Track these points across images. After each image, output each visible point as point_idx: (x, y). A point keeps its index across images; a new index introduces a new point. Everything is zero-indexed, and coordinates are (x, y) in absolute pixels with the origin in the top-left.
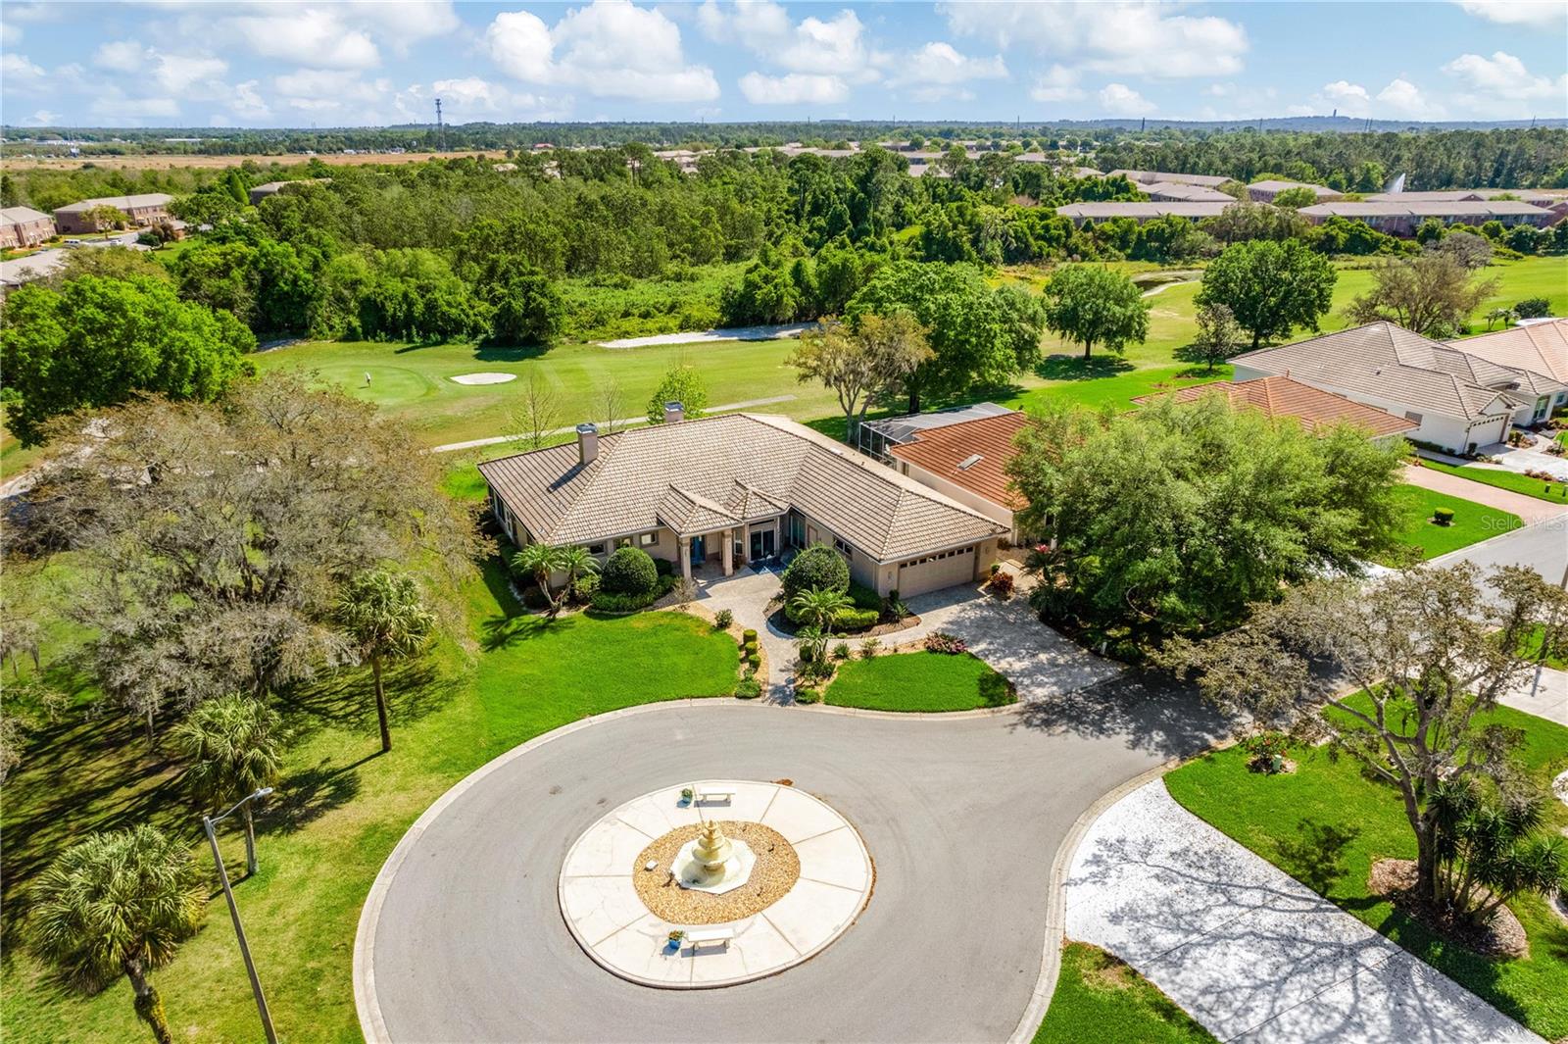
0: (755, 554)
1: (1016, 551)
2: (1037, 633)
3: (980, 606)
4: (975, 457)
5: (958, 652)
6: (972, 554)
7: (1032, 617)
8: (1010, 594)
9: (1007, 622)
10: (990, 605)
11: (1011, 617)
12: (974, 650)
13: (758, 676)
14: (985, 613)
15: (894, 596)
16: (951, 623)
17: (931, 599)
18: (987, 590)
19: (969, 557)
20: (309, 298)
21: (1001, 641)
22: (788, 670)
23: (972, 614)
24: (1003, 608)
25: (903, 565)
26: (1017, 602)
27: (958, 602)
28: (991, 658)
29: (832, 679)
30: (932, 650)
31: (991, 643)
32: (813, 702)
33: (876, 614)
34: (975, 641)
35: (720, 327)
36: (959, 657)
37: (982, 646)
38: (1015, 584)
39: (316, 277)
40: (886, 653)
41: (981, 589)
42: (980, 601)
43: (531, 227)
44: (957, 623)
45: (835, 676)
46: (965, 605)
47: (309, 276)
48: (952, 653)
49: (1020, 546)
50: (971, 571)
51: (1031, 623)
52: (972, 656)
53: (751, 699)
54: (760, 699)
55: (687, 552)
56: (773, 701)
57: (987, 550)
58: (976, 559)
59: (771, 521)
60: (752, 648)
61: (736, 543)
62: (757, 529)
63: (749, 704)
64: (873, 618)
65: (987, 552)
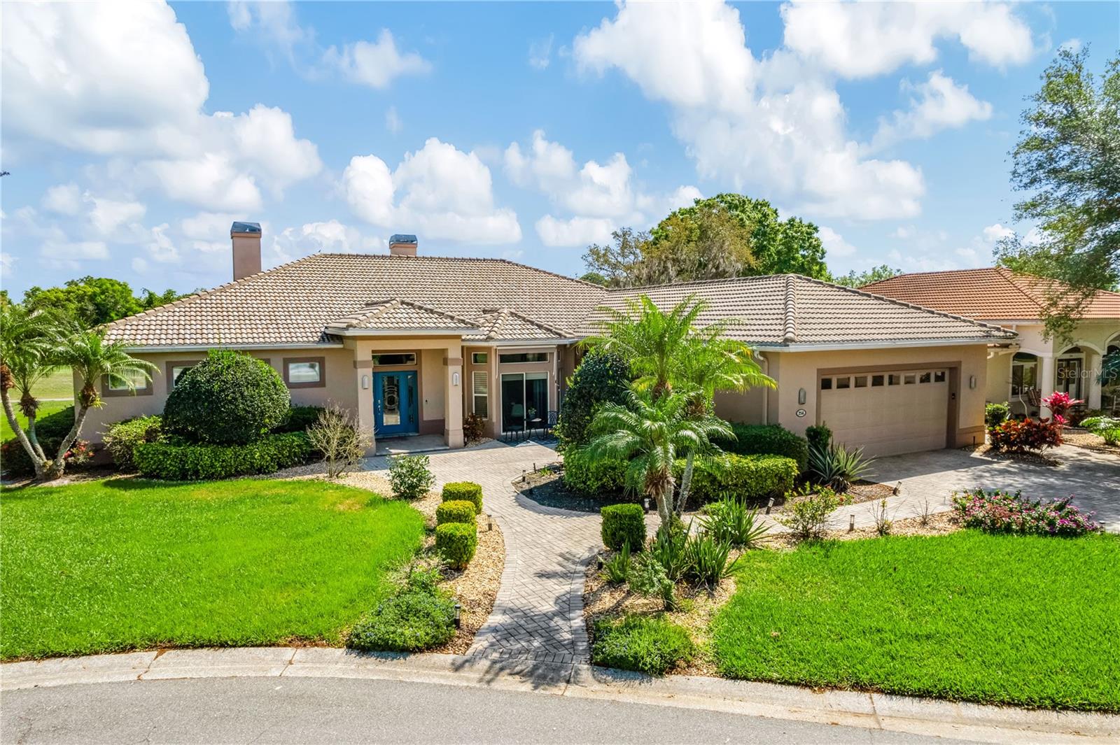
0: (511, 421)
3: (1008, 472)
6: (944, 389)
14: (1037, 480)
15: (818, 436)
19: (936, 395)
22: (568, 575)
23: (1009, 482)
24: (1064, 474)
25: (826, 383)
26: (1084, 468)
27: (949, 468)
32: (668, 666)
40: (861, 537)
41: (976, 454)
46: (973, 471)
50: (944, 424)
53: (412, 657)
54: (444, 658)
55: (366, 379)
56: (498, 666)
57: (973, 380)
58: (954, 395)
59: (541, 357)
60: (455, 512)
61: (474, 395)
62: (514, 369)
63: (396, 673)
64: (787, 469)
65: (973, 385)
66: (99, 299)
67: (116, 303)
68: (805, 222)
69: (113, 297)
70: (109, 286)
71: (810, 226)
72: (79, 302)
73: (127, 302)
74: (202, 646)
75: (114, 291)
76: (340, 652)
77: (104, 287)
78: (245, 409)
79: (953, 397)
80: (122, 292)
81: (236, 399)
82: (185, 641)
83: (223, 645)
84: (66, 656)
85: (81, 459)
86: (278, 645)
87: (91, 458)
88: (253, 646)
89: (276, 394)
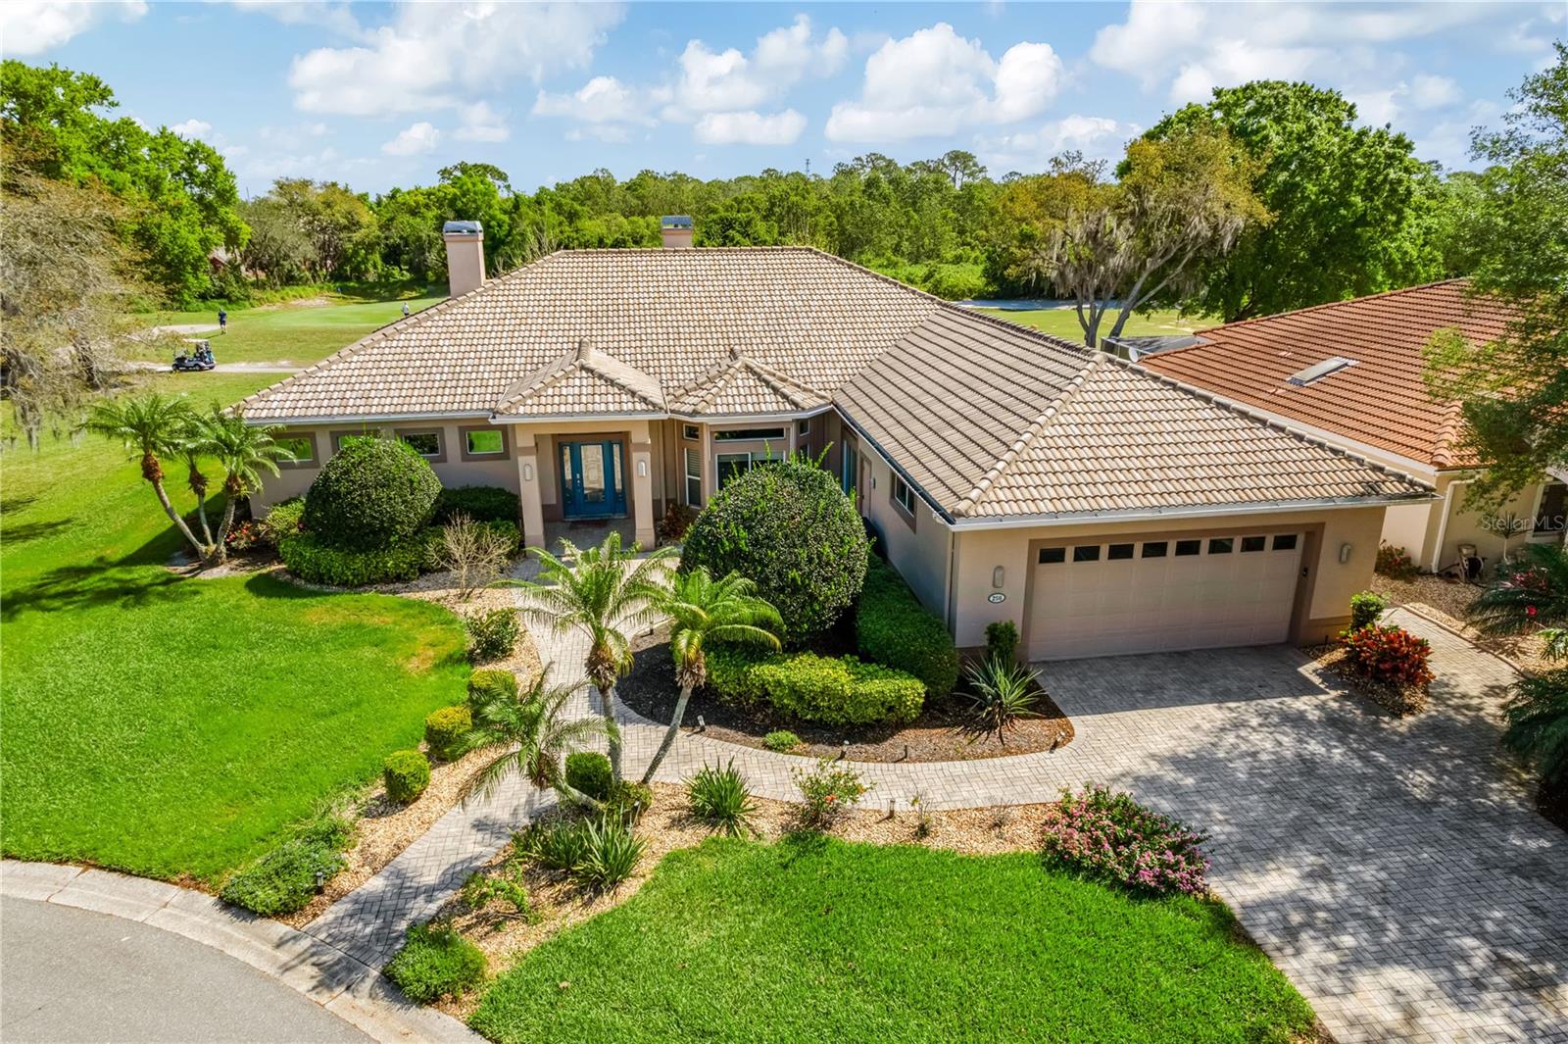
1: (1436, 586)
2: (1533, 868)
3: (1297, 721)
4: (1333, 363)
5: (1162, 890)
6: (1291, 559)
7: (1504, 794)
8: (1411, 696)
9: (1398, 794)
10: (1335, 723)
11: (1419, 781)
12: (1235, 891)
13: (381, 833)
14: (1314, 747)
15: (1001, 642)
16: (1178, 762)
17: (1135, 677)
18: (1331, 675)
19: (1276, 568)
20: (503, 242)
21: (1369, 873)
23: (1264, 742)
24: (1383, 743)
25: (1051, 555)
26: (1438, 730)
27: (1221, 696)
28: (1314, 951)
29: (605, 904)
30: (1058, 860)
31: (1320, 875)
32: (431, 998)
33: (913, 690)
34: (1255, 852)
35: (981, 297)
36: (1163, 916)
37: (1279, 880)
38: (1436, 667)
39: (512, 219)
40: (881, 836)
41: (1309, 670)
42: (1303, 704)
43: (793, 199)
44: (1200, 764)
45: (629, 889)
46: (1247, 710)
47: (506, 218)
48: (1138, 892)
49: (1447, 575)
50: (1284, 610)
51: (1502, 818)
52: (1227, 926)
53: (258, 922)
54: (279, 928)
55: (528, 469)
56: (314, 950)
57: (1345, 550)
58: (1306, 570)
59: (777, 433)
60: (436, 728)
61: (687, 476)
62: (734, 449)
63: (229, 939)
64: (900, 698)
65: (1344, 558)
66: (459, 204)
67: (478, 209)
68: (1393, 134)
69: (475, 201)
70: (470, 185)
71: (1398, 142)
72: (439, 208)
73: (490, 207)
74: (115, 870)
75: (475, 193)
76: (208, 900)
77: (465, 188)
78: (371, 516)
79: (1306, 573)
80: (485, 194)
81: (361, 502)
82: (104, 862)
83: (129, 873)
84: (19, 859)
85: (243, 544)
86: (170, 882)
87: (253, 543)
88: (152, 878)
89: (412, 494)
